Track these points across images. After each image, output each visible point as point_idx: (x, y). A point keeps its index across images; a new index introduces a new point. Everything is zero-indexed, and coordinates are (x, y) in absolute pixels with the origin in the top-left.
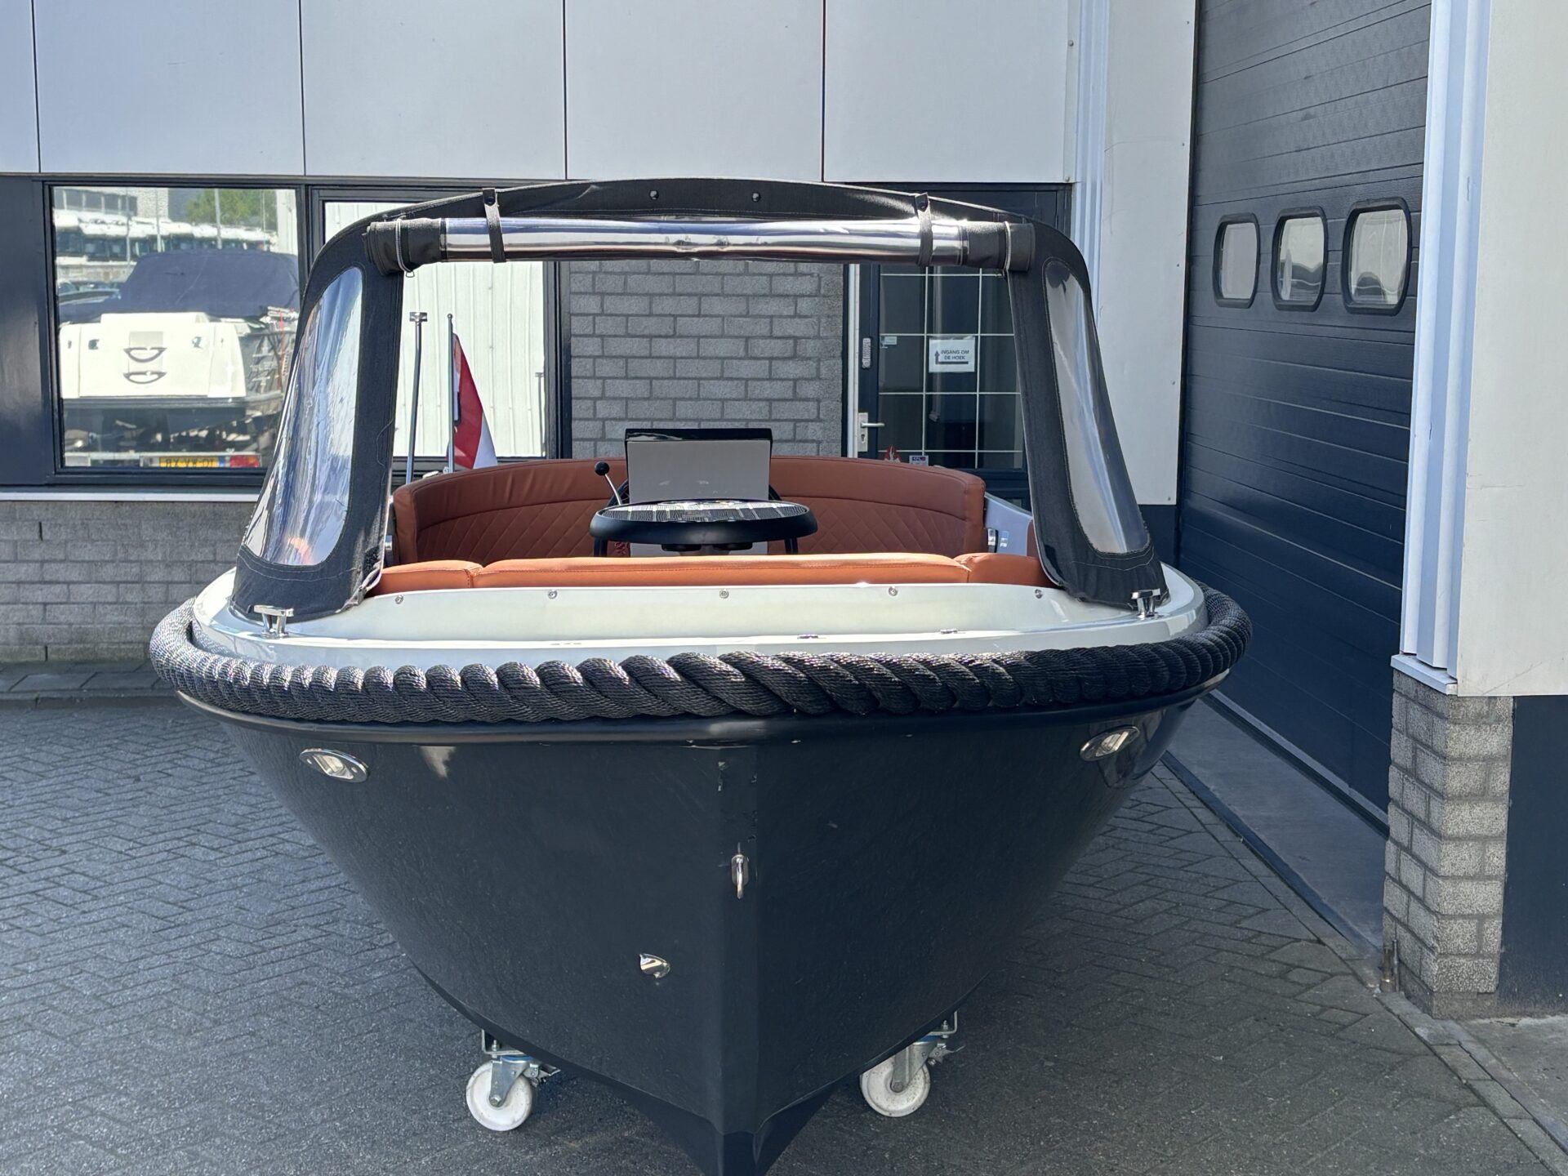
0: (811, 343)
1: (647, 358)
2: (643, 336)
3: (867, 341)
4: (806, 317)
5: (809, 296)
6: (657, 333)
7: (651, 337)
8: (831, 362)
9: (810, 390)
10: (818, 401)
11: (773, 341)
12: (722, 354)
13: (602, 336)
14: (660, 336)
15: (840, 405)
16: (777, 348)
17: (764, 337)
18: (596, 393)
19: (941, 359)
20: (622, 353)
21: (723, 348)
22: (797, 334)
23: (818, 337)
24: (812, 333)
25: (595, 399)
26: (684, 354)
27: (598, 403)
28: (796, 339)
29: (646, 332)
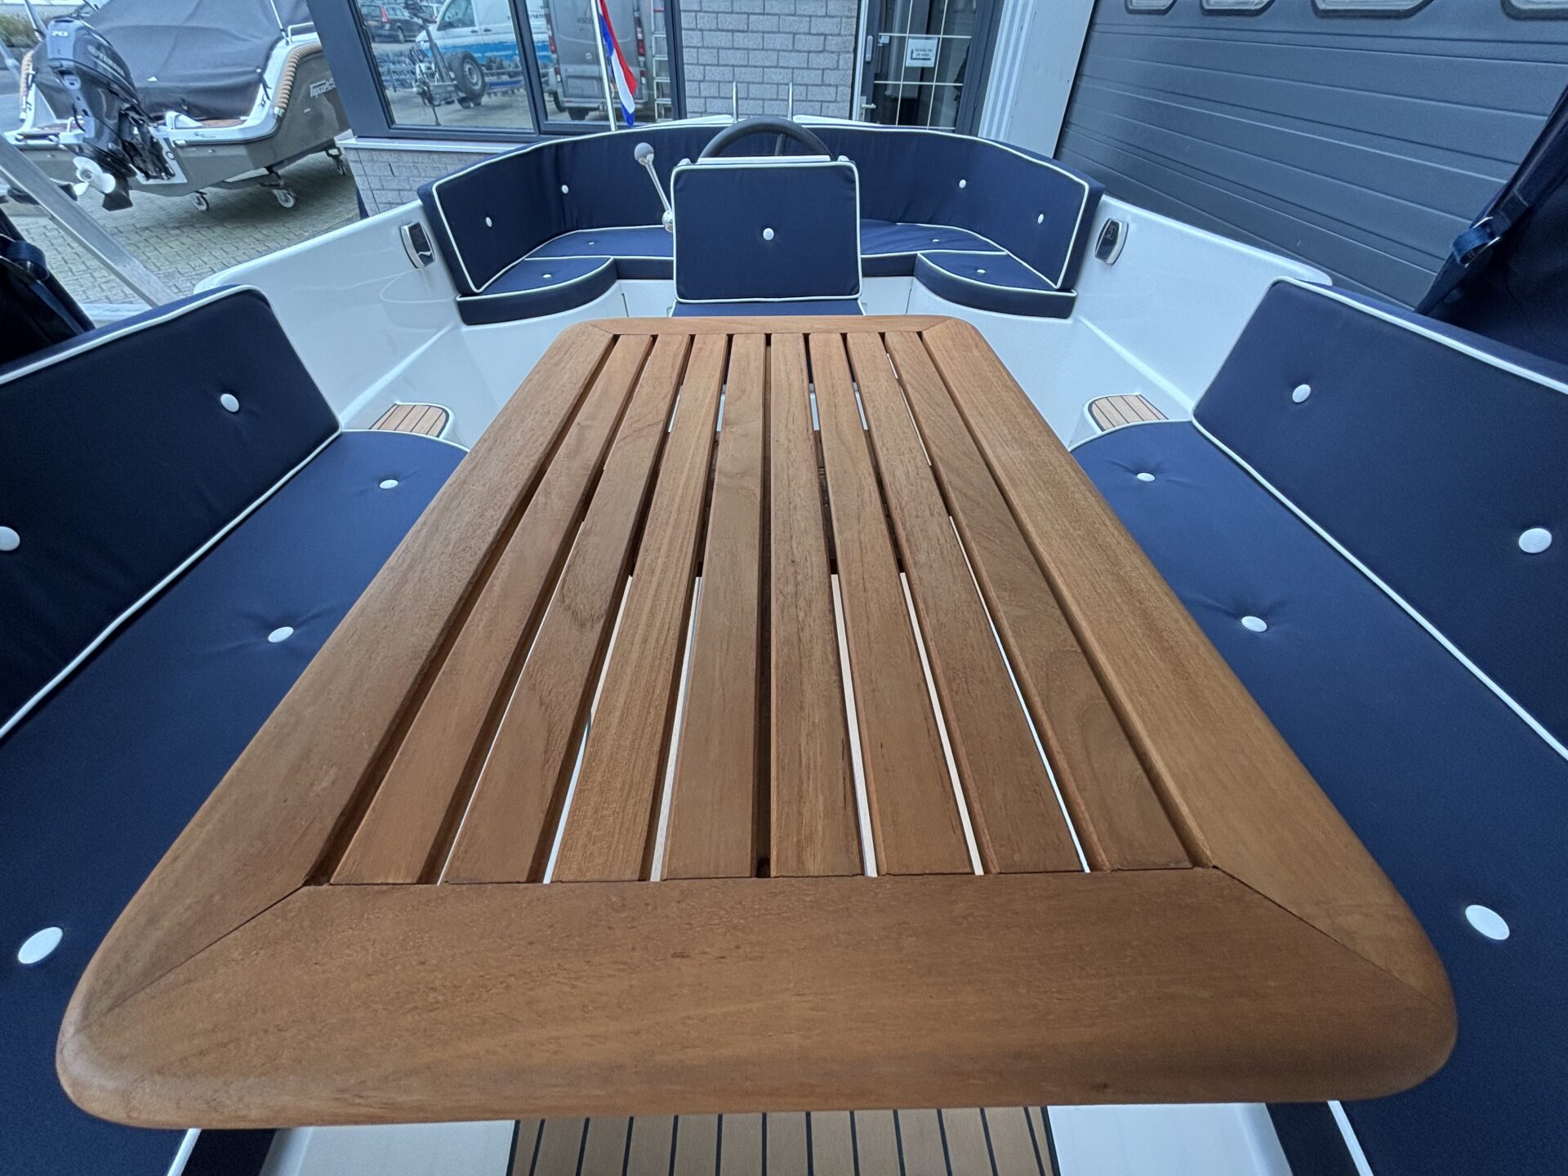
0: (835, 39)
1: (729, 49)
2: (728, 31)
3: (870, 37)
4: (833, 17)
6: (736, 28)
7: (733, 31)
8: (847, 55)
9: (831, 77)
10: (837, 86)
11: (811, 37)
12: (778, 48)
13: (701, 30)
14: (739, 31)
15: (850, 90)
18: (700, 77)
19: (914, 56)
20: (715, 45)
21: (780, 41)
22: (826, 32)
23: (840, 34)
24: (836, 31)
25: (700, 81)
26: (755, 47)
27: (702, 84)
28: (825, 35)
29: (730, 27)
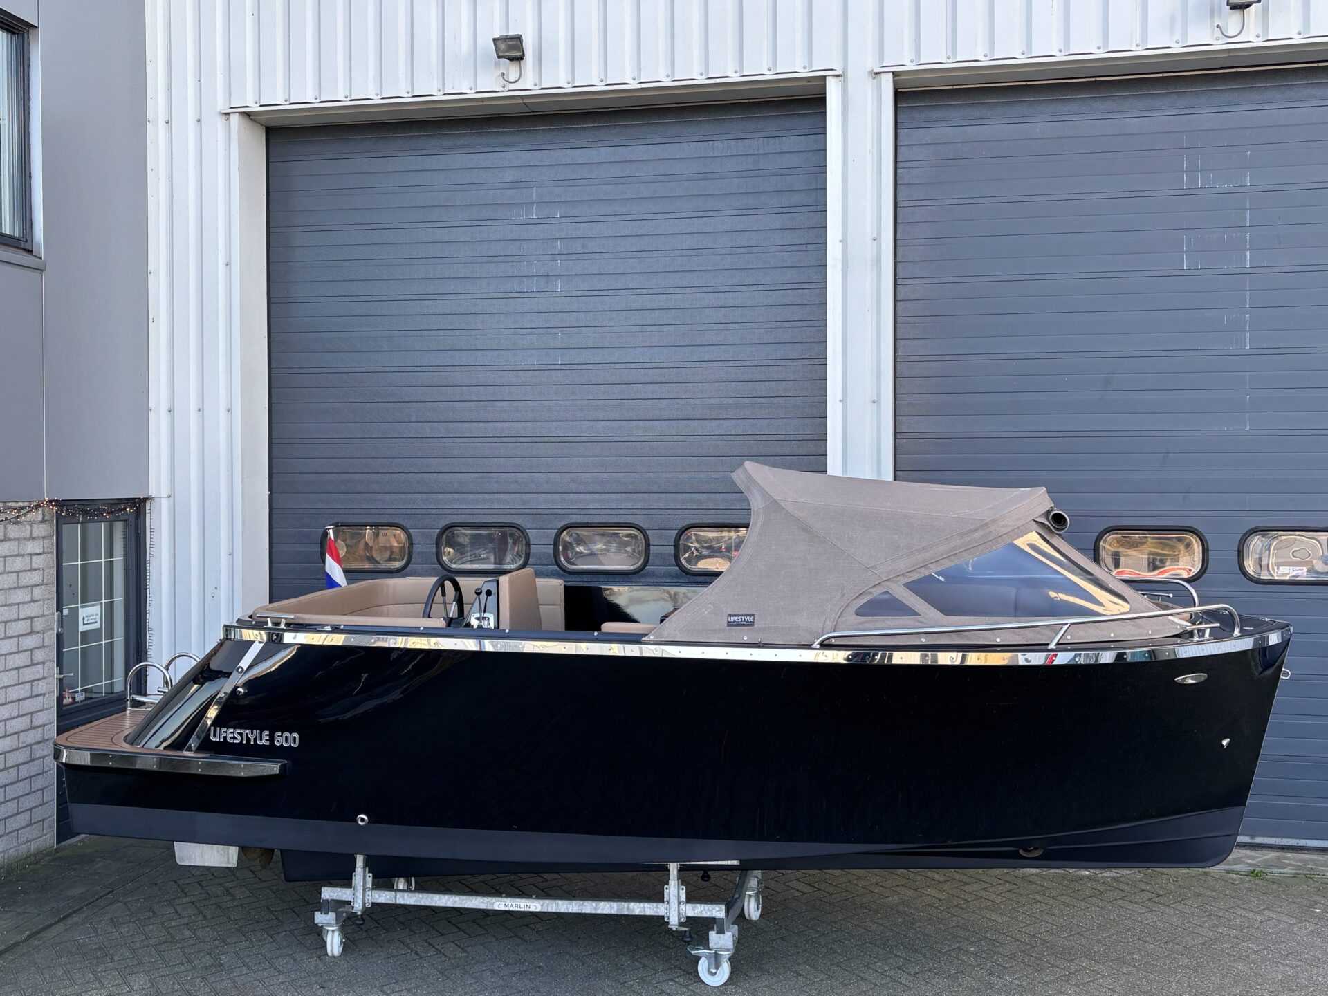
0: (40, 619)
4: (37, 601)
5: (38, 585)
11: (20, 622)
16: (22, 627)
17: (15, 620)
19: (84, 622)
22: (32, 615)
23: (43, 615)
28: (31, 618)
